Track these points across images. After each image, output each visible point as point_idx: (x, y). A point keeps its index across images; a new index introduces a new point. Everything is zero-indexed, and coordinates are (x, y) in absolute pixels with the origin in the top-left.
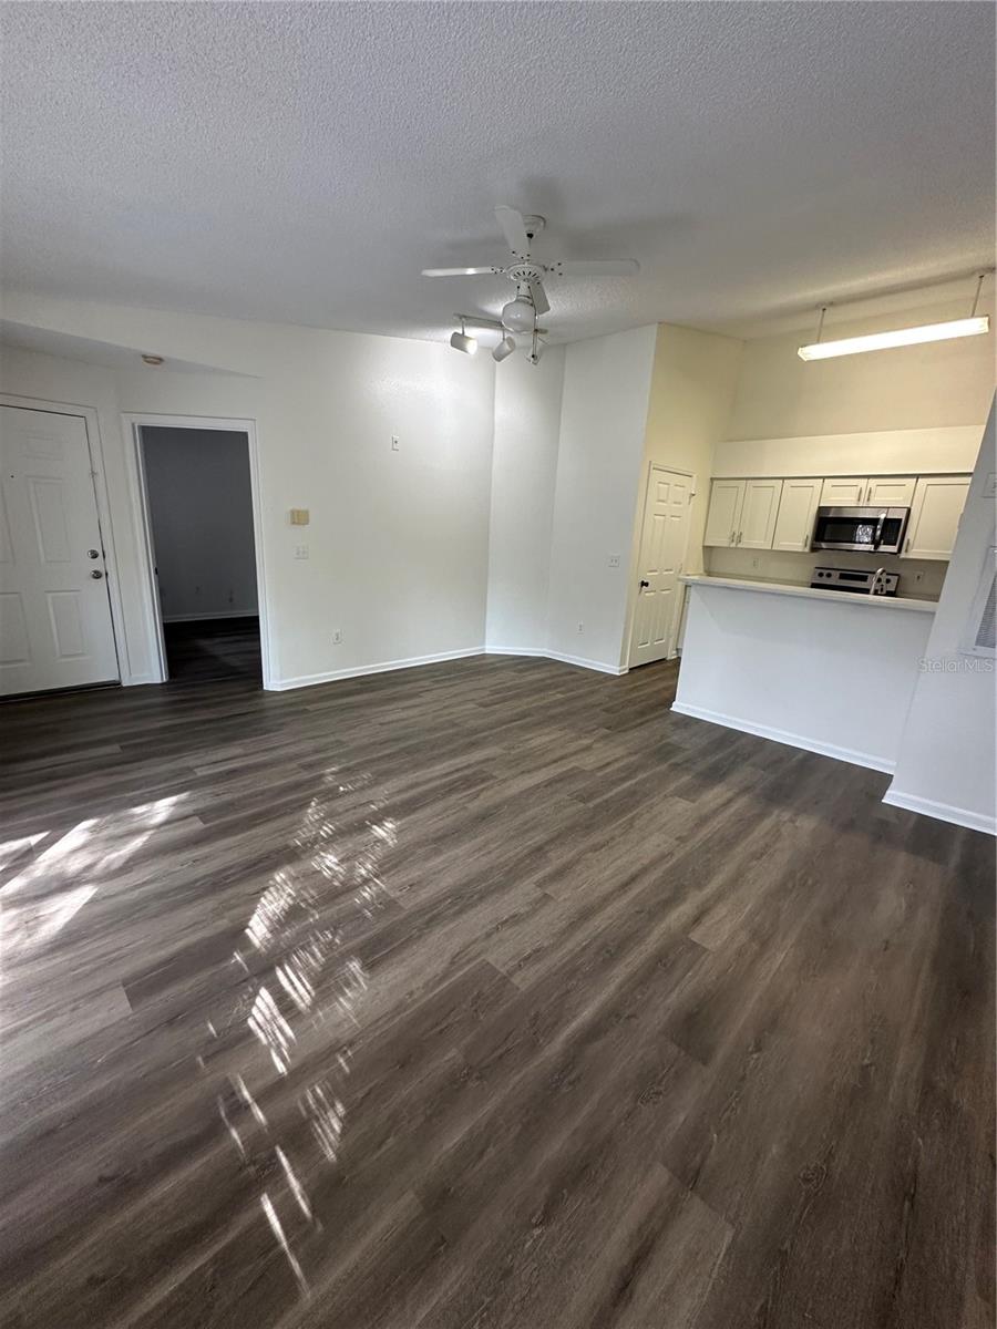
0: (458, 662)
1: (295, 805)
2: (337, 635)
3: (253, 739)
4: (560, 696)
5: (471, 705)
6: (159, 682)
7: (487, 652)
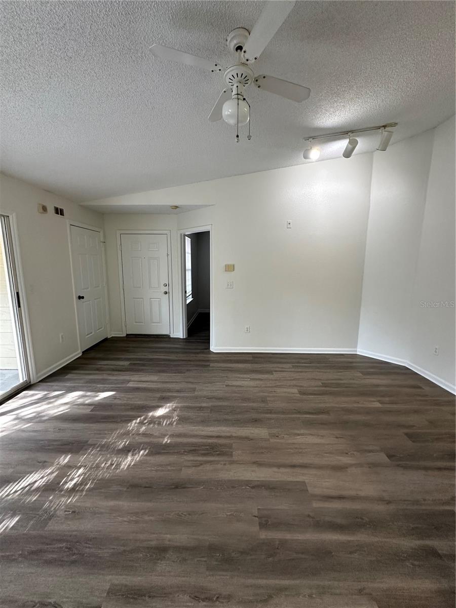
0: (327, 356)
1: (124, 419)
2: (247, 328)
3: (168, 374)
4: (378, 405)
5: (295, 390)
6: (182, 337)
7: (358, 353)
